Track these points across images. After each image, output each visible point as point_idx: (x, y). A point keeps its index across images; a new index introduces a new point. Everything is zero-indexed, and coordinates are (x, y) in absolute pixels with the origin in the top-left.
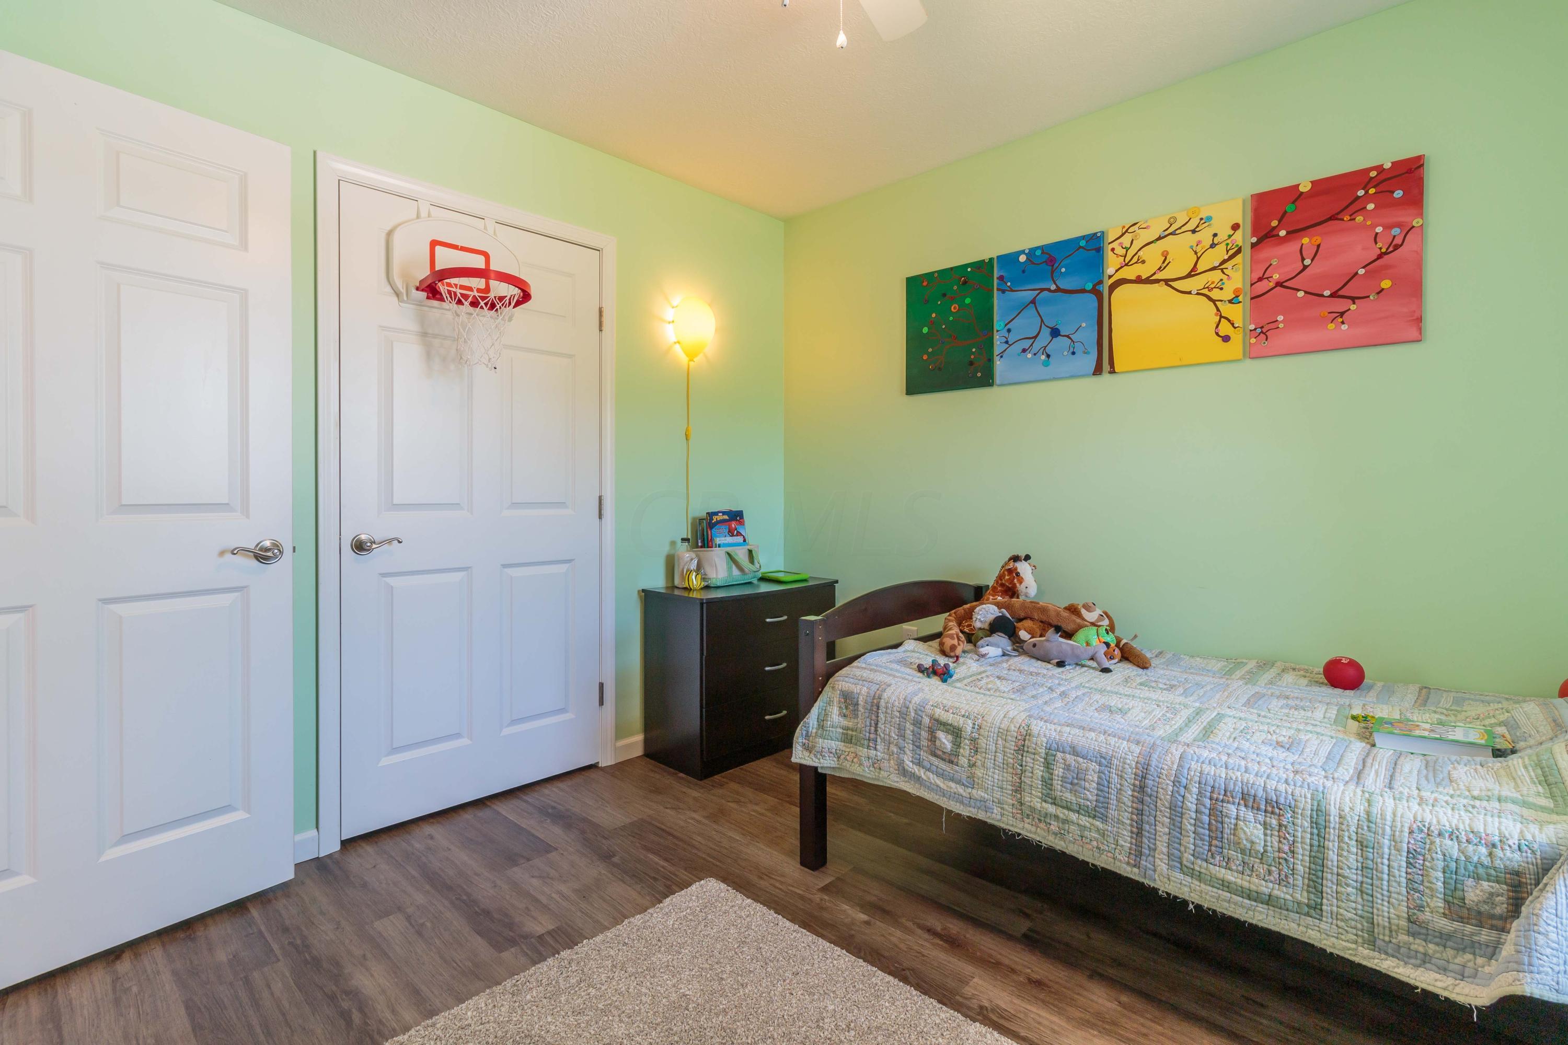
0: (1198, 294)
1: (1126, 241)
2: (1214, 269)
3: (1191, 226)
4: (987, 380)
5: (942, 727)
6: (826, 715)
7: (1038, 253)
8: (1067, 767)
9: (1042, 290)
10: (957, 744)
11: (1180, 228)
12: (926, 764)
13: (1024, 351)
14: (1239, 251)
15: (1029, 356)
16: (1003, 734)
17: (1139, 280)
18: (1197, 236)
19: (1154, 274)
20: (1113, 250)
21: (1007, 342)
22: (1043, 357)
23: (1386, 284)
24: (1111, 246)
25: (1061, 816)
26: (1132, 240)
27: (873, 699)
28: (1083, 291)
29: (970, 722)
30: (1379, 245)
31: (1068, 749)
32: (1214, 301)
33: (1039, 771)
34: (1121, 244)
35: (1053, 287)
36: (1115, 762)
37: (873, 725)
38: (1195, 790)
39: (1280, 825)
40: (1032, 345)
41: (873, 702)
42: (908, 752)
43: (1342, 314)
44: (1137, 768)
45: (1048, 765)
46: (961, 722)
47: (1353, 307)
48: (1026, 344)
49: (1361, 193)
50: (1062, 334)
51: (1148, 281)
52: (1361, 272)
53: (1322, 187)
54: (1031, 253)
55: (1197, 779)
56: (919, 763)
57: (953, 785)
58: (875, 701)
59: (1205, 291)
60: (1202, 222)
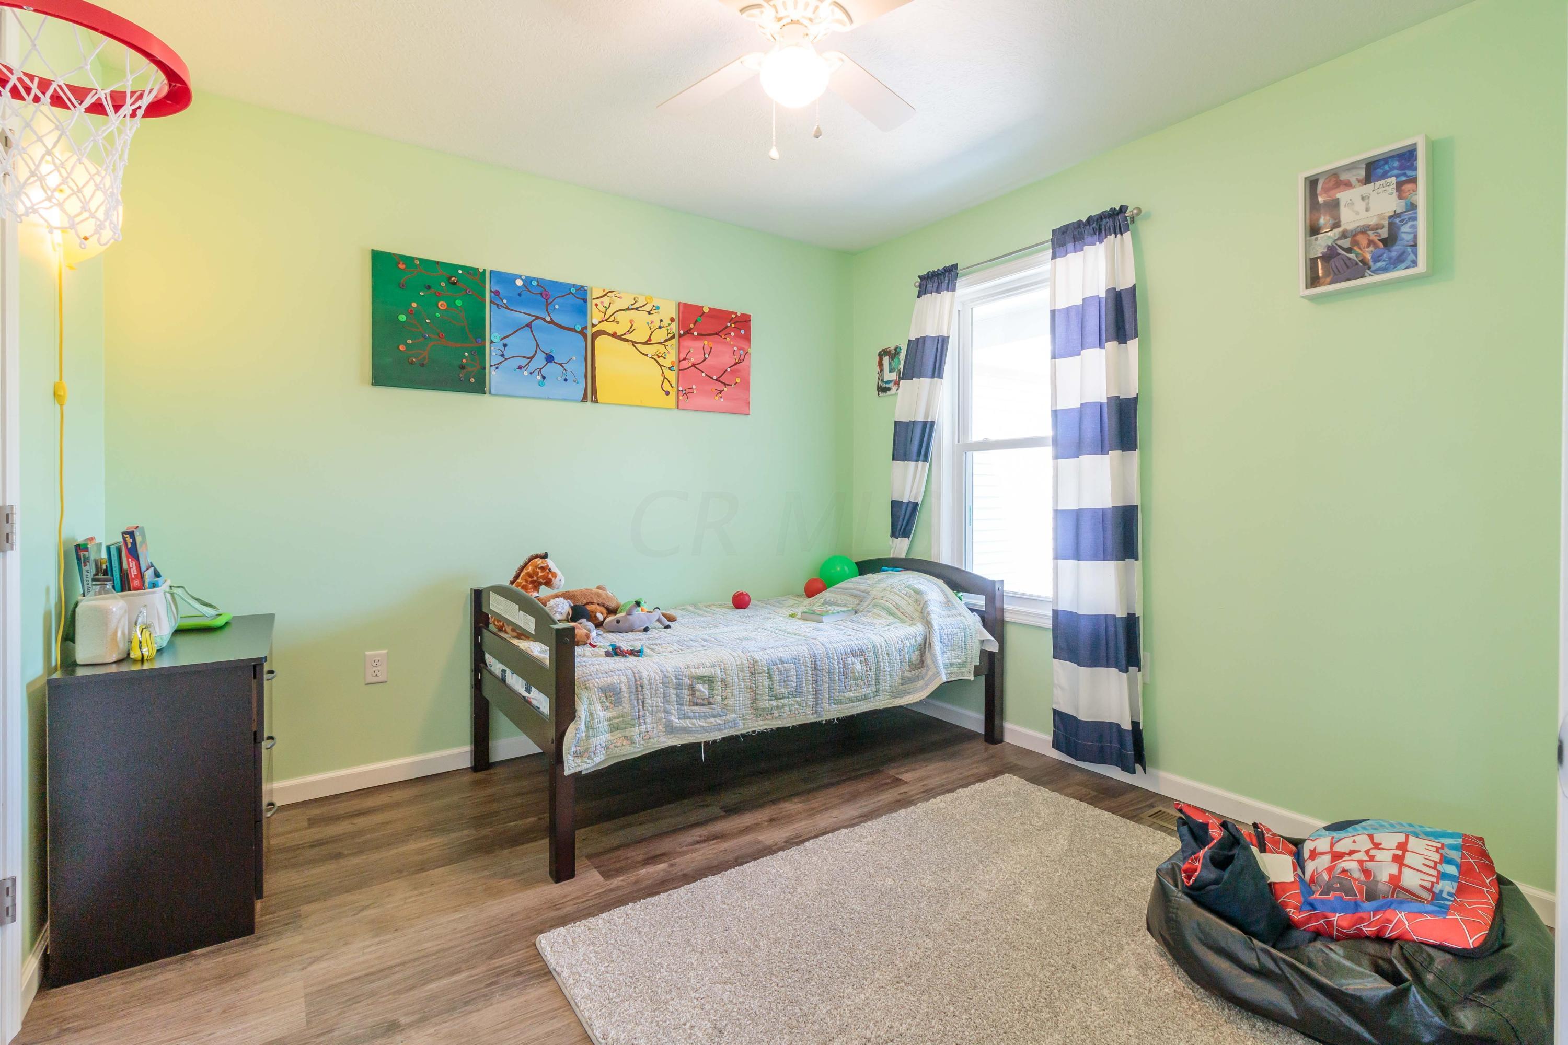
0: (652, 358)
1: (606, 301)
2: (660, 343)
3: (648, 308)
4: (479, 386)
5: (700, 681)
6: (591, 714)
7: (534, 283)
8: (780, 673)
9: (538, 318)
10: (711, 689)
11: (641, 307)
12: (691, 714)
13: (520, 368)
14: (673, 337)
15: (526, 373)
16: (740, 669)
17: (614, 335)
18: (651, 317)
19: (625, 334)
20: (596, 305)
21: (503, 356)
22: (539, 378)
23: (738, 380)
24: (595, 302)
25: (780, 704)
26: (610, 303)
27: (636, 682)
28: (573, 330)
29: (718, 669)
30: (735, 357)
31: (778, 662)
32: (661, 366)
33: (766, 683)
34: (602, 303)
35: (548, 319)
36: (801, 659)
37: (641, 704)
38: (836, 658)
39: (865, 659)
40: (528, 364)
41: (636, 685)
42: (674, 712)
43: (721, 392)
44: (811, 658)
45: (770, 677)
46: (713, 671)
47: (725, 389)
48: (523, 362)
49: (729, 324)
50: (555, 361)
51: (620, 338)
52: (729, 370)
53: (716, 314)
54: (528, 281)
55: (835, 652)
56: (686, 717)
57: (713, 720)
58: (638, 683)
59: (656, 357)
60: (654, 308)
